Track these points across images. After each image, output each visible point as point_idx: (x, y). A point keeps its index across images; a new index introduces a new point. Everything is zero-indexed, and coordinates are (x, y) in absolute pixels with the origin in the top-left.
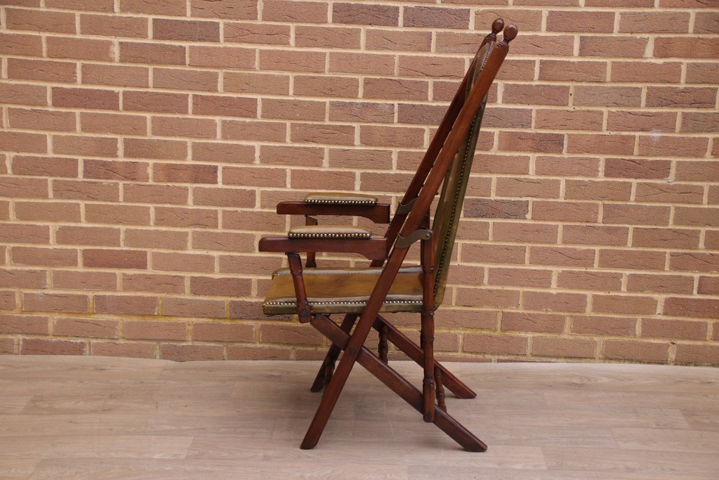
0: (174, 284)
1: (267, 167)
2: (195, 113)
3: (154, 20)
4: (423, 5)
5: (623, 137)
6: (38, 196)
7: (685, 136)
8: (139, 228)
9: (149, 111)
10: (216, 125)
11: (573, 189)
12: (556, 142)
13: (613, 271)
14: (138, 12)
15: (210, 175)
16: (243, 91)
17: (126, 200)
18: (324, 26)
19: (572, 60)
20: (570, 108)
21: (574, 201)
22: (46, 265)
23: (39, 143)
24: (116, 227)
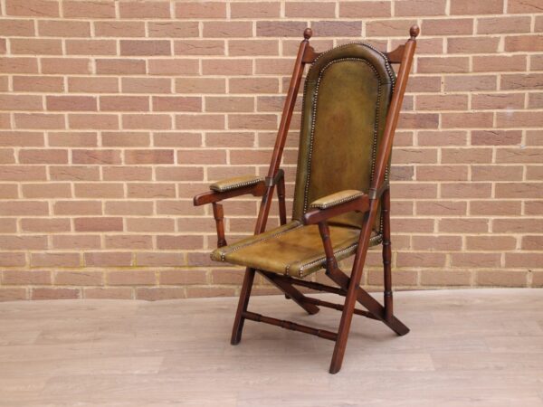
0: (144, 242)
1: (211, 149)
2: (154, 110)
3: (121, 41)
4: (325, 20)
5: (484, 114)
6: (38, 179)
7: (532, 111)
8: (116, 200)
9: (120, 110)
10: (171, 119)
11: (448, 155)
12: (433, 120)
13: (481, 217)
14: (108, 36)
15: (168, 157)
16: (191, 91)
17: (105, 179)
18: (250, 39)
19: (442, 56)
20: (442, 93)
21: (448, 165)
22: (46, 231)
23: (38, 139)
24: (98, 200)
